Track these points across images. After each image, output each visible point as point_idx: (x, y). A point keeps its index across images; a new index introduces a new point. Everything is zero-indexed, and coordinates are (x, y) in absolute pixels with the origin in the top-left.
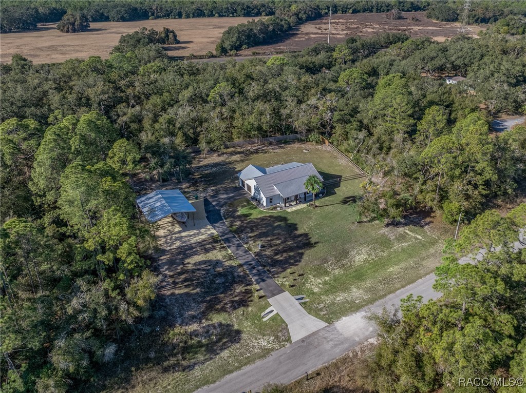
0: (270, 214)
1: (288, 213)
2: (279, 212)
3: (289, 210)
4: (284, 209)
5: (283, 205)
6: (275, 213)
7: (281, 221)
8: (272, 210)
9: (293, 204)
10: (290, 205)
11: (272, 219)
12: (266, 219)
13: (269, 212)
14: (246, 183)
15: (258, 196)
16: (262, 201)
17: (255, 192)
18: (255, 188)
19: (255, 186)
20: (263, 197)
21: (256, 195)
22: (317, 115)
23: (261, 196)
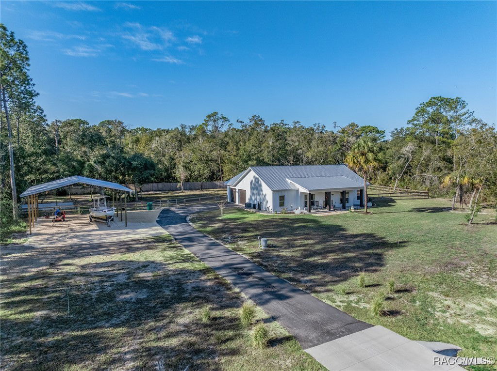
0: (282, 217)
2: (299, 216)
3: (318, 215)
4: (308, 213)
5: (305, 211)
6: (291, 216)
7: (306, 222)
8: (285, 214)
9: (322, 210)
10: (318, 212)
11: (287, 221)
12: (275, 221)
13: (280, 216)
14: (237, 190)
15: (256, 199)
16: (265, 203)
17: (253, 194)
18: (253, 185)
19: (252, 181)
20: (266, 195)
21: (253, 198)
22: (336, 143)
23: (263, 194)
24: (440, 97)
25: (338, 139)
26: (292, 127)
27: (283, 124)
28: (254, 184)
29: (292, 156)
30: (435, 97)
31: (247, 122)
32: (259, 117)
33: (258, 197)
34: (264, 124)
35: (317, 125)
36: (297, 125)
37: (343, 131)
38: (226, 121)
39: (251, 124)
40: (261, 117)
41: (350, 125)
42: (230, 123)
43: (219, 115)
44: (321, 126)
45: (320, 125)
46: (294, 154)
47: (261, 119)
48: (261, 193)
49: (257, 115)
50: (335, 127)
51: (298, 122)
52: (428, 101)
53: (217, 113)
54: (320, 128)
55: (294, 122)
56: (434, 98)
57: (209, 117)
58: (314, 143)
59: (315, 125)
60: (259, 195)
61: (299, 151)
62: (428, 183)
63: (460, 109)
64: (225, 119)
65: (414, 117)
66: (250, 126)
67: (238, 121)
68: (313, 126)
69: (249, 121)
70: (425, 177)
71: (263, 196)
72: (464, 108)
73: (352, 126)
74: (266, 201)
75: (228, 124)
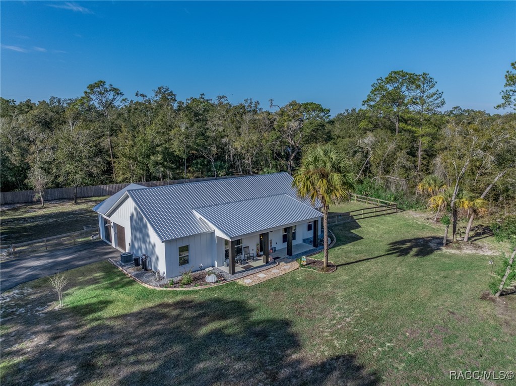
0: (179, 298)
1: (244, 288)
2: (213, 289)
3: (247, 281)
4: (230, 278)
5: (225, 269)
6: (197, 293)
7: (223, 316)
8: (188, 284)
9: (254, 264)
10: (248, 268)
11: (188, 314)
12: (163, 316)
13: (176, 293)
14: (112, 224)
15: (140, 248)
16: (154, 259)
17: (134, 238)
18: (134, 222)
19: (132, 216)
20: (155, 245)
21: (136, 246)
22: (274, 129)
23: (150, 242)
24: (402, 71)
25: (276, 123)
26: (216, 103)
27: (203, 98)
28: (136, 221)
29: (214, 145)
30: (396, 71)
31: (151, 96)
32: (167, 90)
33: (143, 246)
34: (175, 100)
35: (249, 102)
36: (222, 100)
37: (282, 113)
38: (118, 94)
39: (158, 98)
40: (170, 90)
41: (291, 104)
42: (123, 97)
43: (107, 86)
44: (254, 103)
45: (253, 101)
46: (217, 143)
47: (171, 92)
48: (148, 241)
49: (165, 87)
50: (271, 106)
51: (224, 97)
52: (387, 76)
53: (104, 83)
54: (253, 106)
55: (219, 97)
56: (395, 73)
57: (91, 87)
58: (244, 128)
59: (246, 101)
60: (145, 242)
61: (224, 140)
62: (393, 189)
63: (427, 88)
64: (117, 92)
65: (369, 96)
66: (155, 102)
67: (137, 94)
68: (243, 102)
69: (153, 94)
70: (390, 180)
71: (151, 247)
72: (432, 87)
73: (292, 105)
74: (155, 257)
75: (121, 99)
